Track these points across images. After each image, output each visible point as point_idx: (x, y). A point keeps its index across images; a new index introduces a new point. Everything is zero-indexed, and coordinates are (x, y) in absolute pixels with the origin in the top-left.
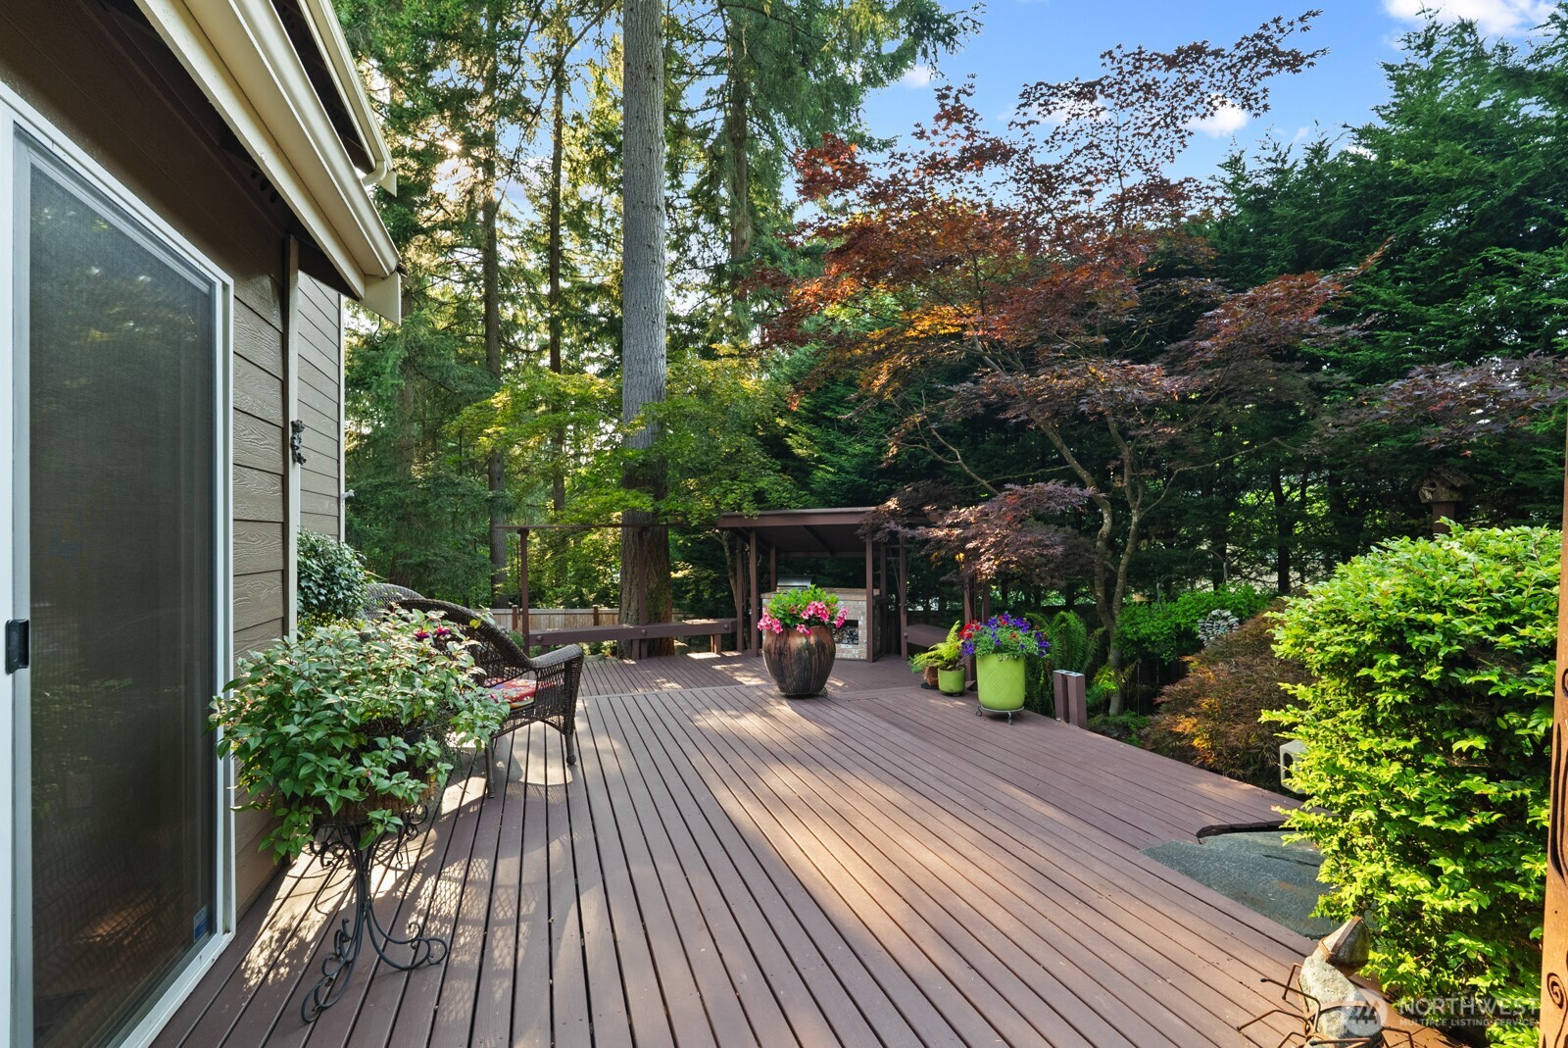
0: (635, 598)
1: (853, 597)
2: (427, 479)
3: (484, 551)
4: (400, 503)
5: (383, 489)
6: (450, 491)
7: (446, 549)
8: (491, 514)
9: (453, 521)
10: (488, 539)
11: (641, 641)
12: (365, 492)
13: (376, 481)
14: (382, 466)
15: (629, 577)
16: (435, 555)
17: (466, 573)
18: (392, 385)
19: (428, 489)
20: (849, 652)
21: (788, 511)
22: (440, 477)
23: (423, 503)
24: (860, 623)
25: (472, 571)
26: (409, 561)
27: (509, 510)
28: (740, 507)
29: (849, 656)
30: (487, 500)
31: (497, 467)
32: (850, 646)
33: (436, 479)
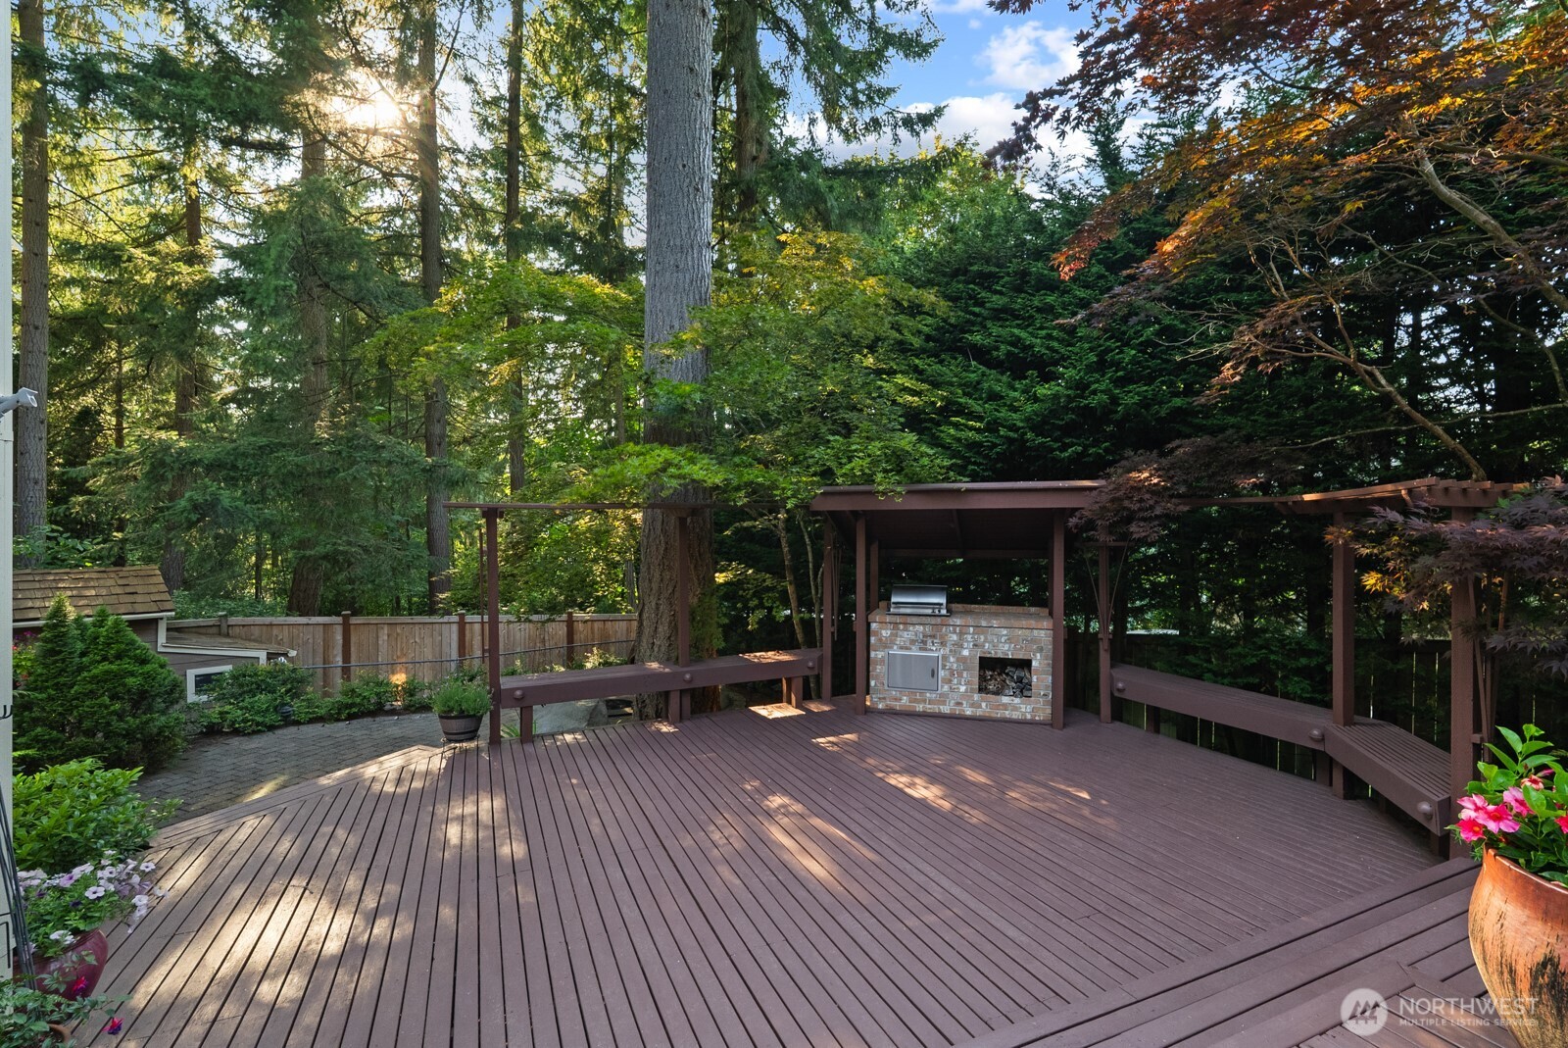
0: (666, 619)
1: (1024, 623)
2: (335, 440)
3: (419, 536)
4: (299, 473)
5: (272, 452)
6: (371, 456)
7: (367, 537)
8: (428, 488)
9: (375, 498)
10: (425, 520)
11: (682, 692)
12: (245, 455)
13: (263, 441)
14: (273, 420)
15: (655, 586)
16: (349, 543)
17: (394, 569)
18: (276, 289)
19: (340, 453)
20: (1015, 708)
21: (945, 485)
22: (357, 436)
23: (330, 472)
24: (1034, 664)
25: (400, 569)
26: (308, 553)
27: (453, 484)
28: (869, 479)
29: (1016, 715)
30: (424, 470)
31: (437, 429)
32: (1017, 700)
33: (349, 440)
